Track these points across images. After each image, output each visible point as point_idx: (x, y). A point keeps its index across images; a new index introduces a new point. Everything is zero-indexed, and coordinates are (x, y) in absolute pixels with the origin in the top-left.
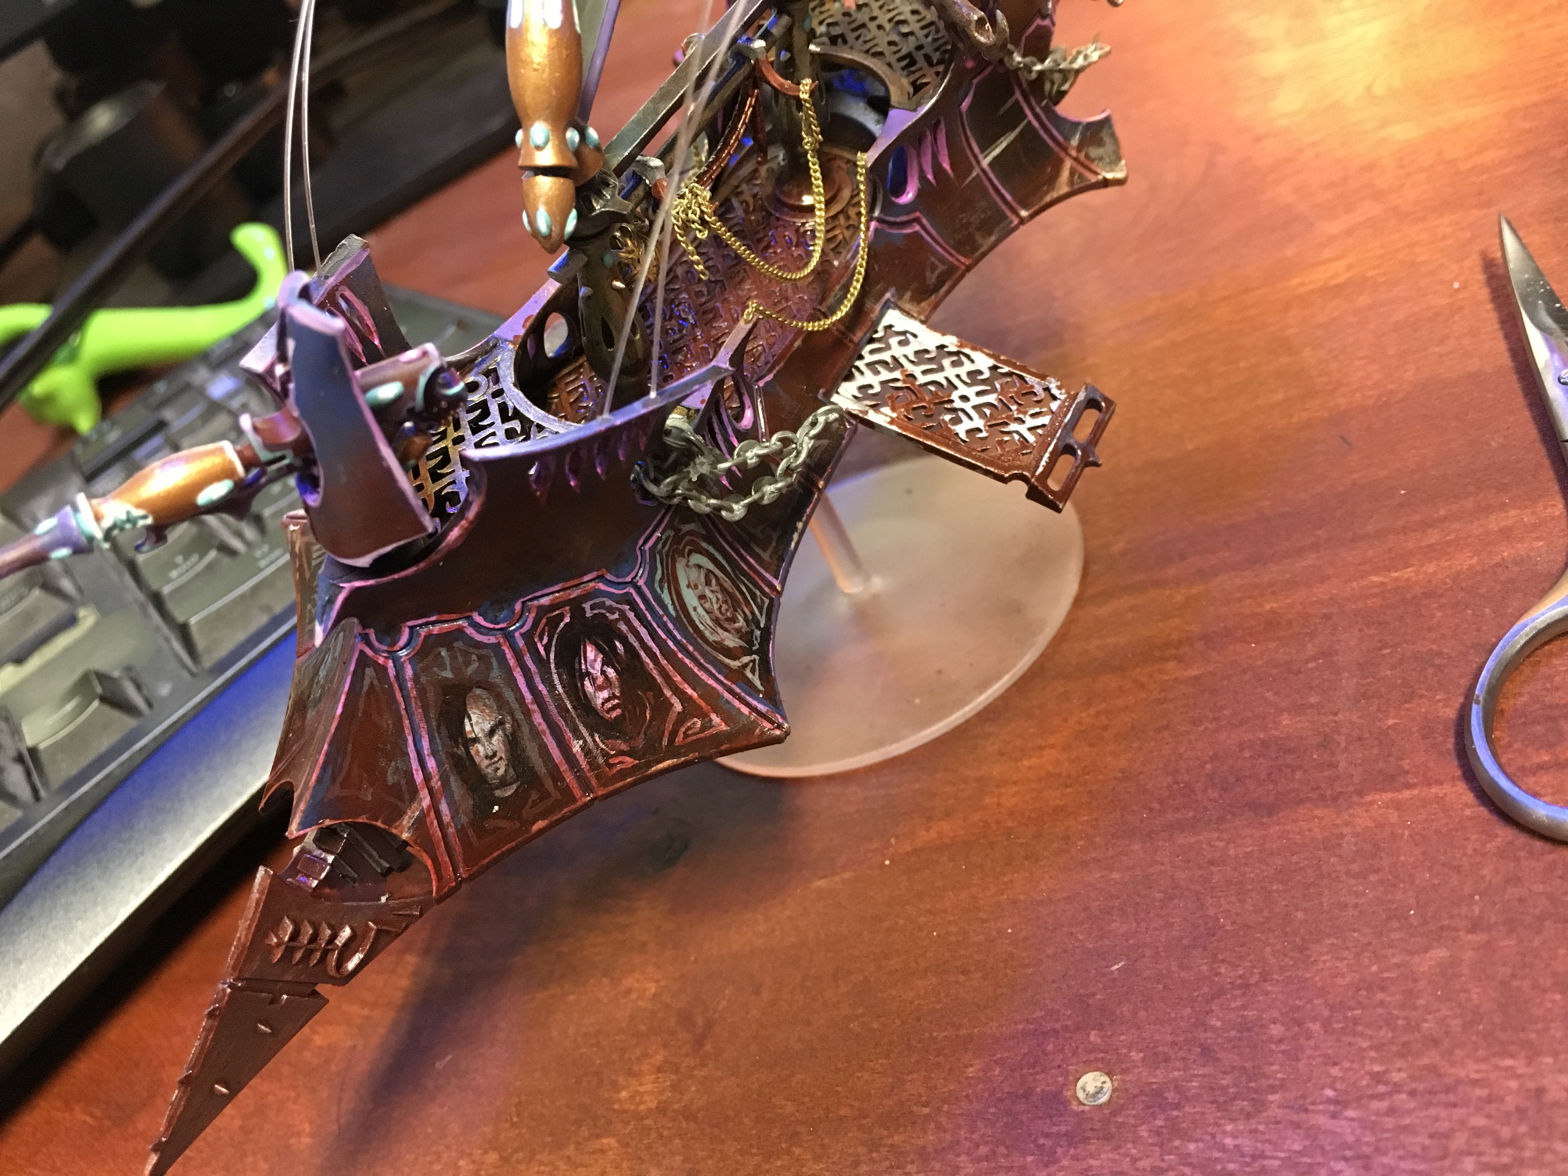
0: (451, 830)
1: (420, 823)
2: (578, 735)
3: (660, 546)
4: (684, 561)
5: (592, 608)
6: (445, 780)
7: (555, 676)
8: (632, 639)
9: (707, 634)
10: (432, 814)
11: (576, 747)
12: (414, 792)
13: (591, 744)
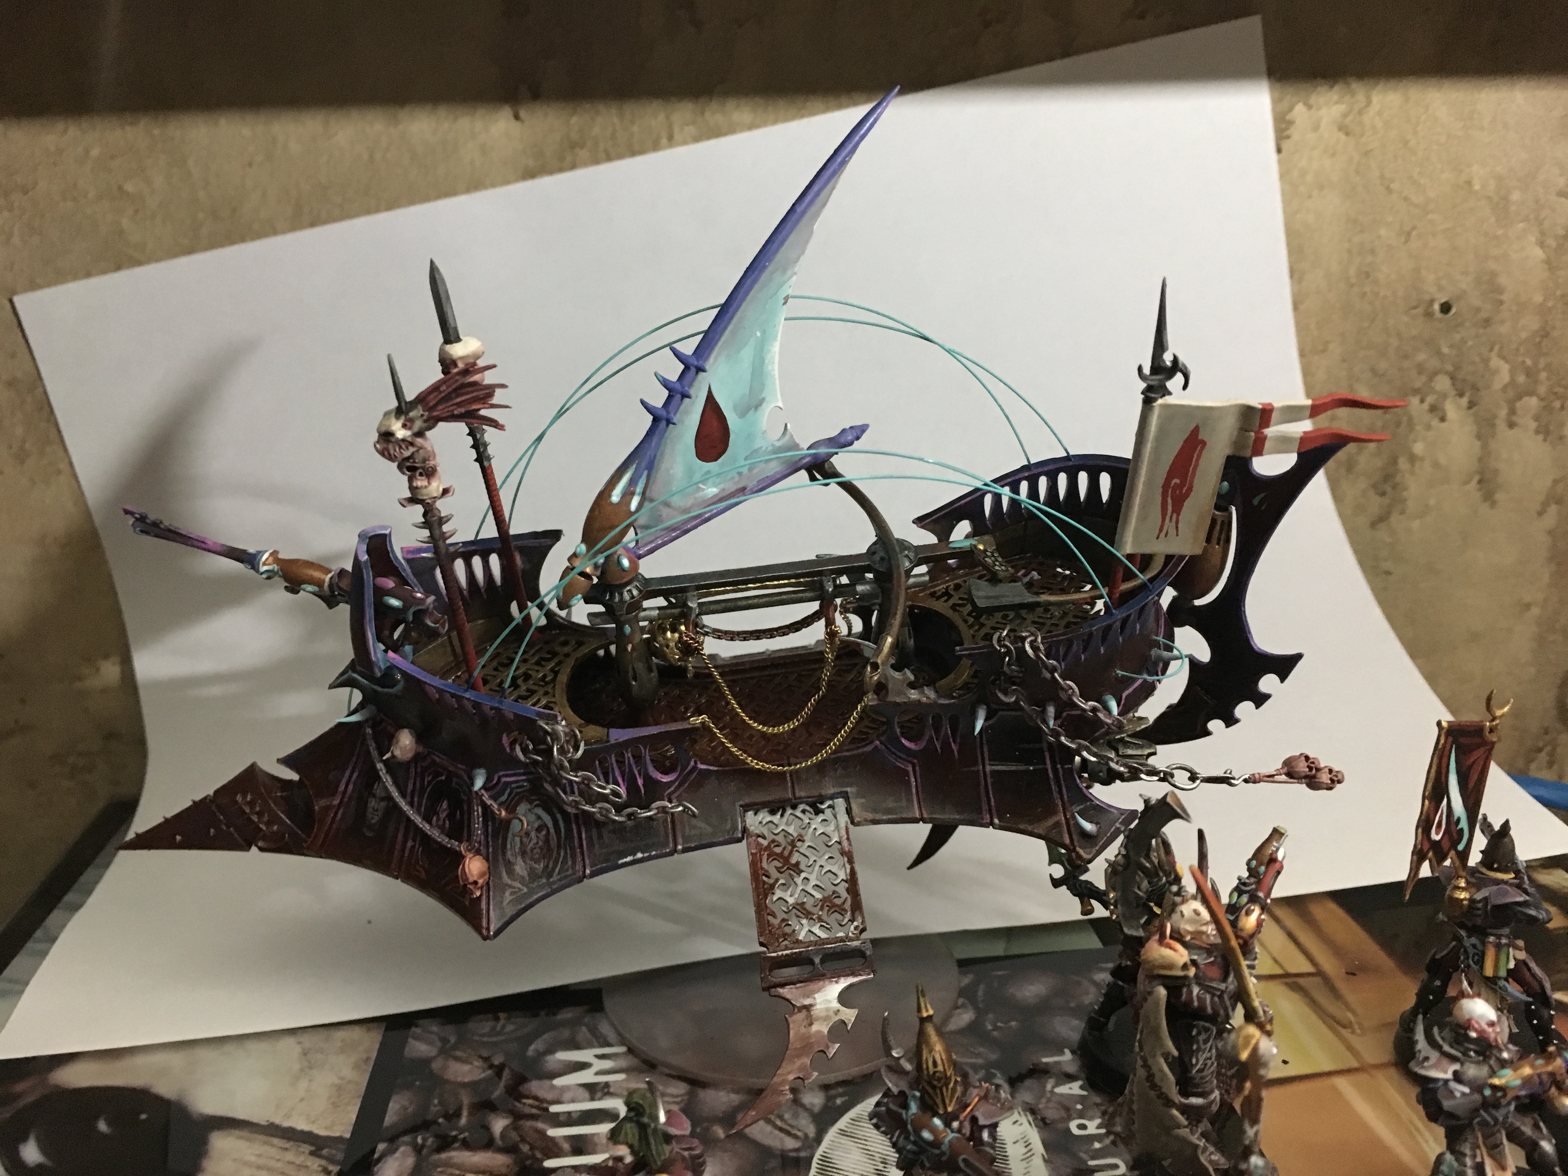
12: (334, 794)
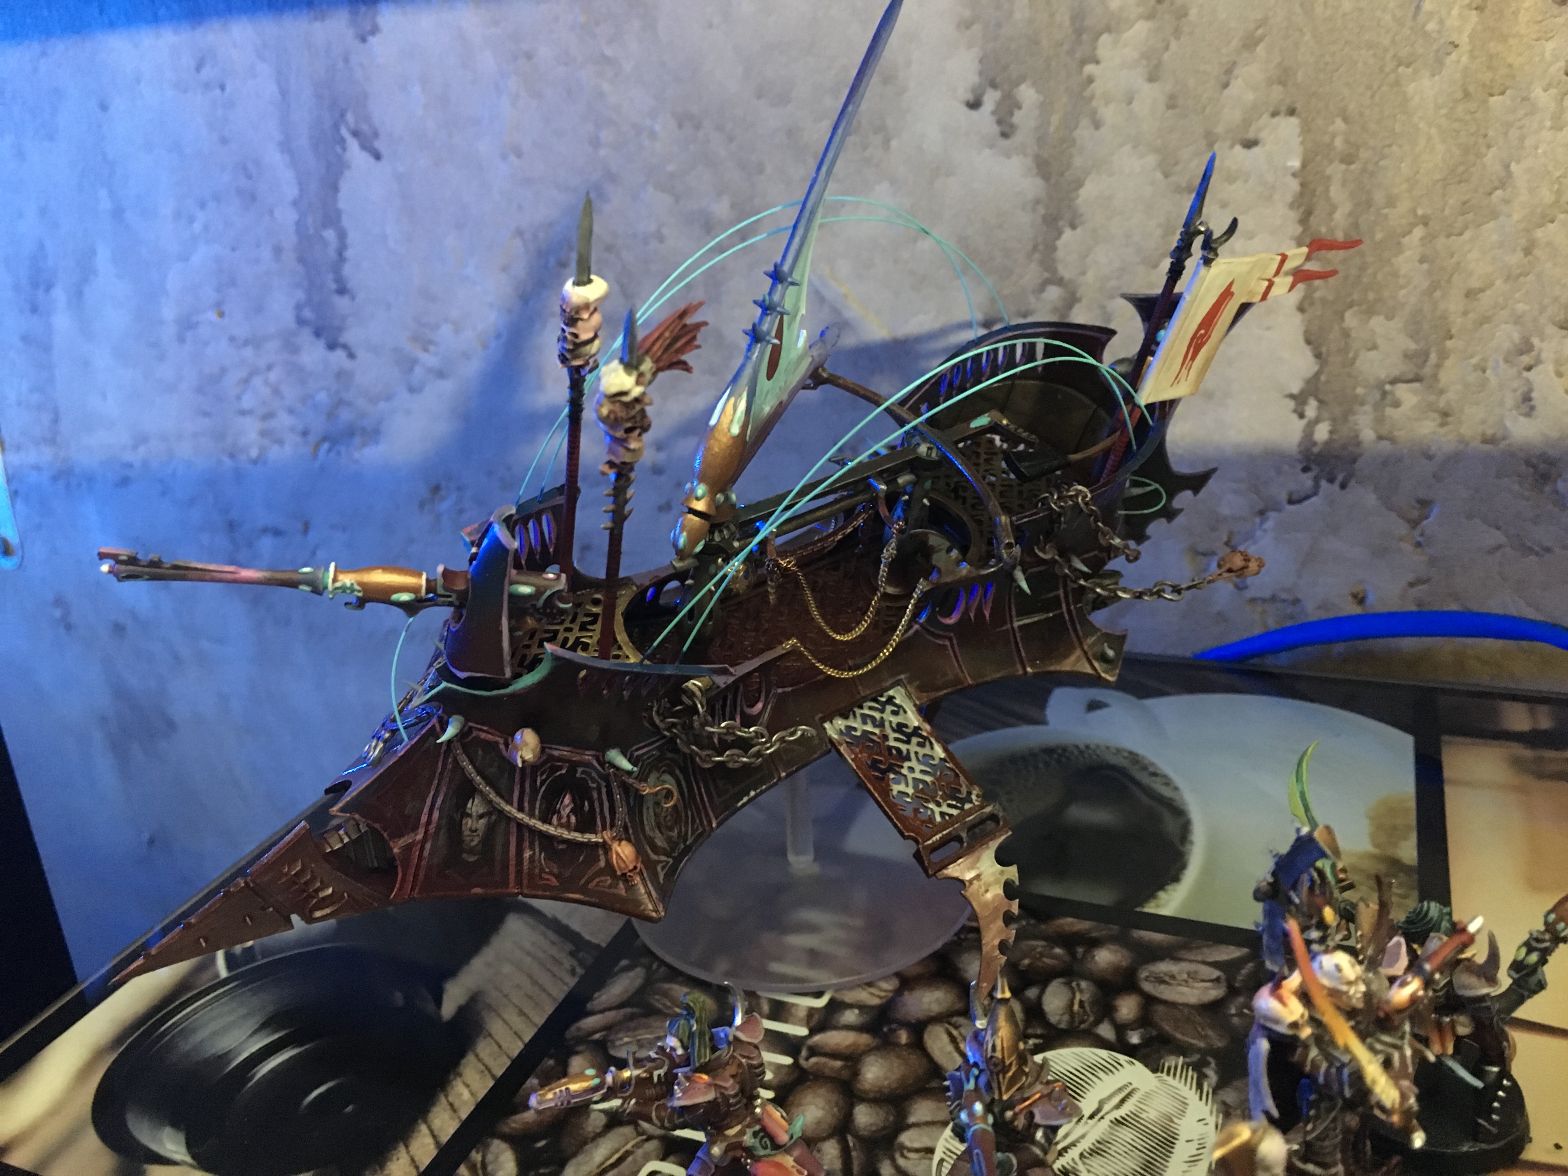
0: (424, 863)
1: (408, 848)
2: (532, 848)
3: (645, 757)
4: (657, 775)
5: (582, 772)
6: (438, 828)
7: (538, 803)
8: (596, 804)
9: (647, 828)
10: (419, 846)
11: (527, 854)
13: (537, 858)
